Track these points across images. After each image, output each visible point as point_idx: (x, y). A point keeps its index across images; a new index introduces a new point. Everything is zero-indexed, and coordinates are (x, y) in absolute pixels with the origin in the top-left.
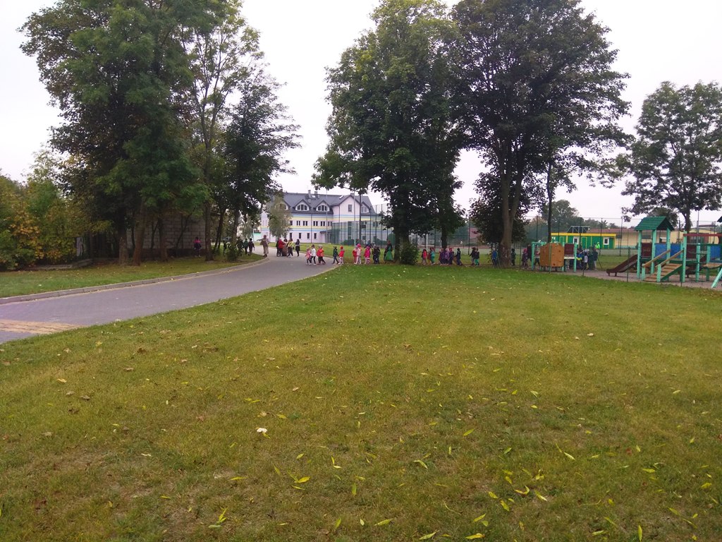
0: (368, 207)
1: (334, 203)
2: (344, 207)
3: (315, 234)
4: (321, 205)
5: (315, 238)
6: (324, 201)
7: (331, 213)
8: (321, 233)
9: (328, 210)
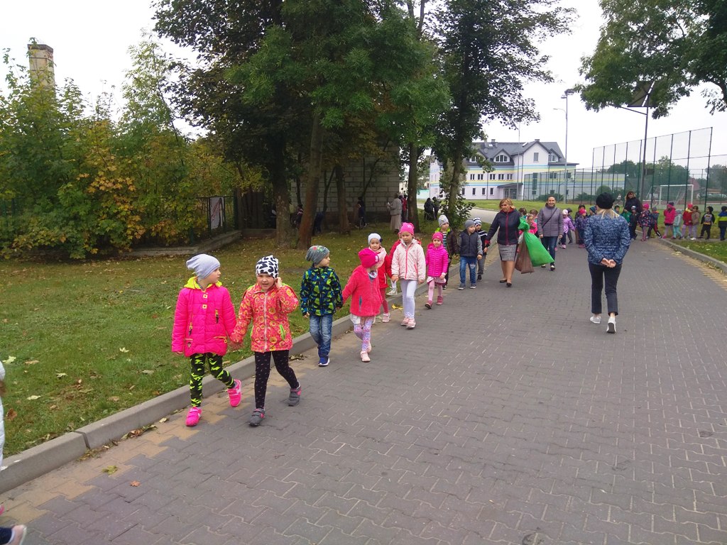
0: (557, 155)
1: (515, 152)
2: (529, 156)
3: (492, 189)
4: (499, 155)
5: (492, 193)
6: (503, 150)
7: (512, 163)
8: (499, 187)
9: (508, 160)
